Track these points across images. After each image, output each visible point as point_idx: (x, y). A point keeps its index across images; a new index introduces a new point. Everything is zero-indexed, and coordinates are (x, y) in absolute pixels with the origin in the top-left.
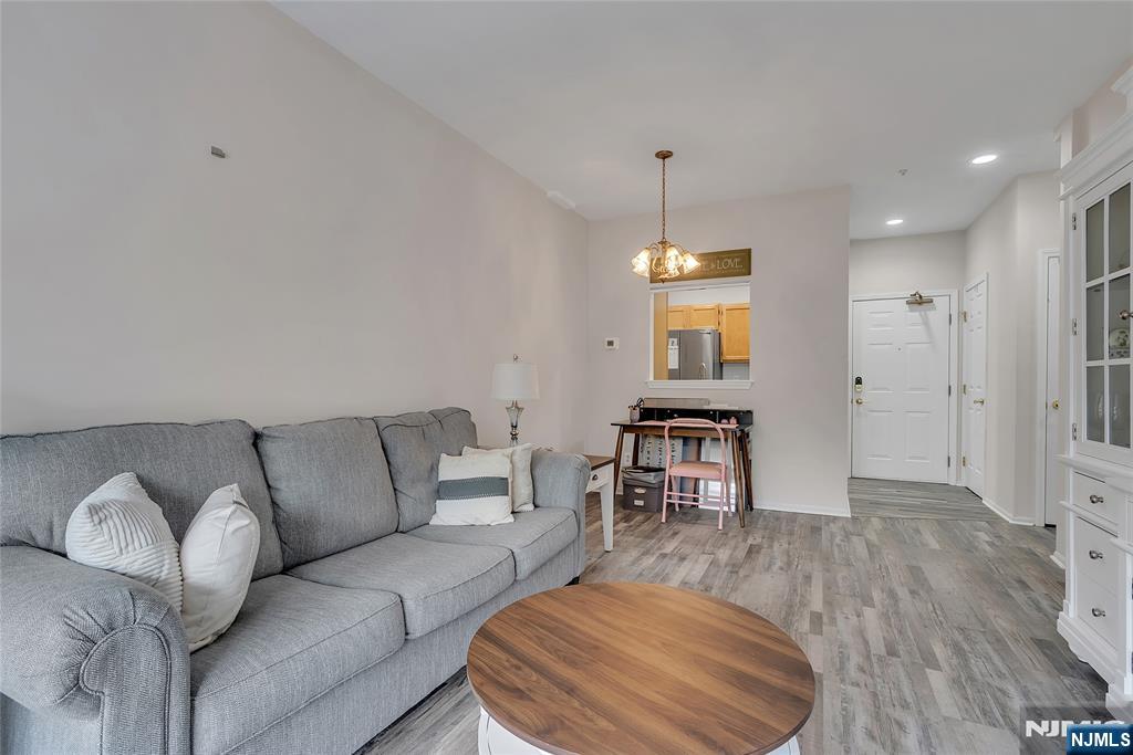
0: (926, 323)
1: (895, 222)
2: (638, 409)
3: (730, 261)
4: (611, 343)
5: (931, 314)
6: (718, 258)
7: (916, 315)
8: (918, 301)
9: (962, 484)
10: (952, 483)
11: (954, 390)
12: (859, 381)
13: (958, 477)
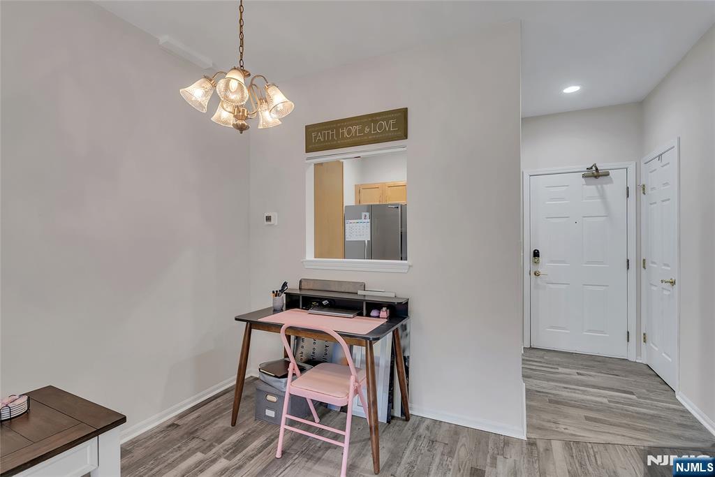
0: (603, 196)
1: (572, 89)
2: (284, 295)
3: (384, 123)
4: (268, 219)
5: (607, 188)
6: (372, 121)
7: (592, 188)
8: (595, 174)
9: (643, 360)
10: (632, 358)
11: (632, 264)
12: (536, 254)
13: (639, 353)
